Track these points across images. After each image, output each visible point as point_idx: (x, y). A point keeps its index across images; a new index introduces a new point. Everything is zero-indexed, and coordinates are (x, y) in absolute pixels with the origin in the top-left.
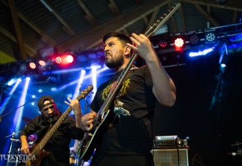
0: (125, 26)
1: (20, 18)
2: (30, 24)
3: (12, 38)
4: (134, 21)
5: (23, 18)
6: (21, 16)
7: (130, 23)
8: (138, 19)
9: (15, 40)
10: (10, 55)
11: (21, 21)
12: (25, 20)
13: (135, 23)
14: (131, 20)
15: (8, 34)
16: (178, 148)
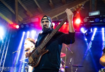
1: (18, 2)
11: (19, 4)
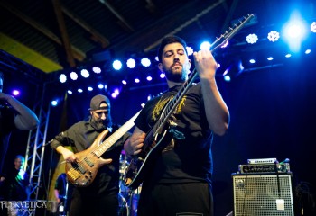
0: (199, 15)
2: (77, 20)
3: (56, 39)
4: (209, 8)
5: (68, 14)
6: (65, 11)
7: (204, 12)
8: (215, 5)
9: (59, 42)
10: (54, 60)
12: (71, 16)
13: (210, 11)
14: (205, 8)
15: (50, 35)
16: (278, 174)
